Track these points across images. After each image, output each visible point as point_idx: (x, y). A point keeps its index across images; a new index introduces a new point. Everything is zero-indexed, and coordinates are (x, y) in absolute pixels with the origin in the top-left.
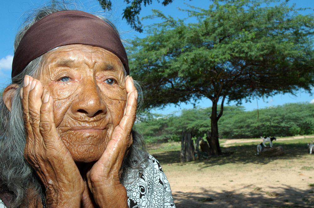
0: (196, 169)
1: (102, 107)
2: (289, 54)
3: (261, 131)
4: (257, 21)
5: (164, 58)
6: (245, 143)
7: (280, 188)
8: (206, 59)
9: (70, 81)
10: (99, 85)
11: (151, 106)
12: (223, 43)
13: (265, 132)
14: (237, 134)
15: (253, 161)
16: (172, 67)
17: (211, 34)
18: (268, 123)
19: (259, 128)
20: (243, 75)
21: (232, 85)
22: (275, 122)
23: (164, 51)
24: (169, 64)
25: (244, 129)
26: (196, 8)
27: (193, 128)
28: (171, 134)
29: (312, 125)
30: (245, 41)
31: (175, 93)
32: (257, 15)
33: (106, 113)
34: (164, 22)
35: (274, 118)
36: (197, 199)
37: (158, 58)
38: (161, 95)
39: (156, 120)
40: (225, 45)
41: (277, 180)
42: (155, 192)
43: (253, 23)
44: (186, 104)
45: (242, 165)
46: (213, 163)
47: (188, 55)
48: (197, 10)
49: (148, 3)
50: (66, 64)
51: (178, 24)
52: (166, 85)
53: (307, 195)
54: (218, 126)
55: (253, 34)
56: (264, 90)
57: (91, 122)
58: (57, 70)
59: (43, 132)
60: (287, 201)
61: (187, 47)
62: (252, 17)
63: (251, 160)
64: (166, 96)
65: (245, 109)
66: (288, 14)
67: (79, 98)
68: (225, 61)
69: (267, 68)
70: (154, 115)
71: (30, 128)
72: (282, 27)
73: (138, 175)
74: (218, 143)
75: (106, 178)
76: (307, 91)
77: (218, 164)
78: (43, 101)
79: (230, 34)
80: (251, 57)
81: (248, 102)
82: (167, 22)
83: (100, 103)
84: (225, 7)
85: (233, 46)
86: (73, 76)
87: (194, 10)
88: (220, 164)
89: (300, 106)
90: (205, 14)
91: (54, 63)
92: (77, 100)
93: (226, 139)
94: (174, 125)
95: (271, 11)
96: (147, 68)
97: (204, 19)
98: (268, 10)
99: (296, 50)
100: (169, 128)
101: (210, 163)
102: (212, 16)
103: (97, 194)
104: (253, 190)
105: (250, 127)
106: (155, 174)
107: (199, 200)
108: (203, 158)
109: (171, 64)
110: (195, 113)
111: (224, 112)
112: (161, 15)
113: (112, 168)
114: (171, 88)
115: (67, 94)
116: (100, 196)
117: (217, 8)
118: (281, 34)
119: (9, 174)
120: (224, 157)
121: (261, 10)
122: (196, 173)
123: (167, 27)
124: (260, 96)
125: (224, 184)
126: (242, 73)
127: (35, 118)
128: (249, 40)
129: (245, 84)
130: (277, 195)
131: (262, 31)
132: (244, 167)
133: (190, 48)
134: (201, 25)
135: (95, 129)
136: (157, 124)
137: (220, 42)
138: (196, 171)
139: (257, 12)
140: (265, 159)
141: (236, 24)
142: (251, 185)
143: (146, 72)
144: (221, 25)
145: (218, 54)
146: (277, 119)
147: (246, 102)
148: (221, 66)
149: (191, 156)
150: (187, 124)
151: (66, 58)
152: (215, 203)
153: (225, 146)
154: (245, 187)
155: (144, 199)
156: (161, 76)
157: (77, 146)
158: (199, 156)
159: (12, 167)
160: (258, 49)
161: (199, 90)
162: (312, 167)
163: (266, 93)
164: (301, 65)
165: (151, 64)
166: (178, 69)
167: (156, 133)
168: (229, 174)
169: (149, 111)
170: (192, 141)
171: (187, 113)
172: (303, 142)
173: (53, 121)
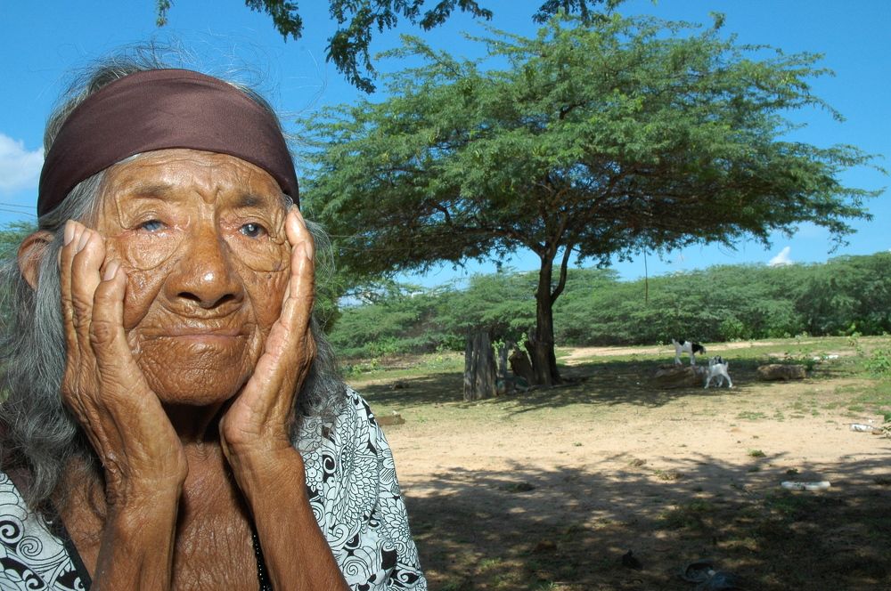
0: (499, 416)
1: (232, 287)
2: (720, 151)
3: (654, 329)
4: (648, 71)
5: (428, 151)
6: (615, 356)
7: (686, 462)
8: (527, 156)
9: (163, 230)
10: (228, 238)
11: (396, 266)
12: (568, 121)
13: (663, 331)
14: (599, 334)
15: (630, 400)
16: (446, 174)
17: (540, 96)
18: (671, 311)
19: (649, 321)
20: (614, 197)
21: (588, 221)
22: (687, 307)
23: (427, 134)
24: (439, 167)
25: (616, 323)
26: (506, 35)
27: (497, 318)
28: (444, 332)
29: (769, 317)
30: (619, 118)
31: (454, 234)
32: (648, 56)
33: (242, 300)
34: (431, 67)
35: (684, 299)
36: (495, 486)
37: (414, 152)
38: (419, 239)
39: (408, 299)
40: (573, 125)
41: (682, 443)
42: (358, 469)
43: (640, 75)
44: (480, 262)
45: (606, 407)
46: (539, 402)
47: (483, 146)
48: (508, 41)
49: (389, 24)
50: (155, 193)
51: (463, 72)
52: (433, 216)
53: (744, 476)
54: (554, 315)
55: (638, 100)
56: (663, 233)
57: (208, 319)
58: (134, 205)
59: (96, 345)
60: (699, 490)
61: (484, 126)
62: (638, 61)
63: (628, 396)
64: (433, 242)
65: (619, 277)
66: (720, 57)
67: (181, 267)
68: (572, 163)
69: (669, 181)
70: (402, 286)
71: (73, 335)
72: (705, 88)
73: (320, 431)
74: (551, 357)
75: (256, 436)
76: (759, 239)
77: (550, 405)
78: (102, 278)
79: (585, 99)
80: (632, 155)
81: (626, 261)
82: (437, 65)
83: (228, 278)
84: (575, 34)
85: (592, 128)
86: (169, 218)
87: (501, 38)
88: (555, 406)
89: (744, 271)
90: (526, 50)
91: (128, 191)
92: (179, 272)
93: (574, 346)
94: (452, 311)
95: (680, 49)
96: (389, 174)
97: (525, 62)
98: (674, 46)
99: (735, 141)
100: (439, 319)
101: (532, 402)
102: (544, 56)
103: (241, 469)
104: (626, 464)
105: (629, 317)
106: (359, 430)
107: (501, 489)
108: (515, 391)
109: (444, 167)
110: (502, 284)
111: (568, 284)
112: (422, 49)
113: (268, 414)
114: (445, 225)
115: (155, 257)
116: (247, 473)
117: (556, 36)
118: (704, 102)
119: (30, 427)
120: (565, 388)
121: (657, 46)
122: (499, 425)
123: (436, 78)
124: (653, 248)
125: (561, 453)
126: (613, 191)
127: (82, 313)
128: (628, 115)
129: (618, 219)
130: (679, 476)
131: (658, 95)
132: (610, 413)
133: (490, 129)
134: (517, 76)
135: (217, 335)
136: (411, 308)
137: (562, 117)
138: (498, 420)
139: (649, 50)
140: (659, 395)
141: (600, 76)
142: (624, 454)
143: (385, 184)
144: (564, 77)
145: (555, 145)
146: (692, 302)
147: (621, 261)
148: (564, 173)
149: (487, 385)
150: (483, 309)
151: (156, 180)
152: (537, 495)
153: (570, 363)
154: (608, 459)
155: (333, 484)
156: (420, 193)
157: (177, 370)
158: (507, 385)
159: (37, 412)
160: (649, 138)
161: (511, 231)
162: (762, 414)
163: (667, 240)
164: (745, 176)
165: (397, 165)
166: (460, 179)
167: (408, 330)
168: (573, 428)
169: (392, 277)
170: (493, 350)
171: (483, 285)
172: (746, 356)
173: (119, 321)
